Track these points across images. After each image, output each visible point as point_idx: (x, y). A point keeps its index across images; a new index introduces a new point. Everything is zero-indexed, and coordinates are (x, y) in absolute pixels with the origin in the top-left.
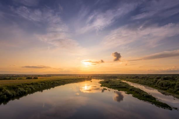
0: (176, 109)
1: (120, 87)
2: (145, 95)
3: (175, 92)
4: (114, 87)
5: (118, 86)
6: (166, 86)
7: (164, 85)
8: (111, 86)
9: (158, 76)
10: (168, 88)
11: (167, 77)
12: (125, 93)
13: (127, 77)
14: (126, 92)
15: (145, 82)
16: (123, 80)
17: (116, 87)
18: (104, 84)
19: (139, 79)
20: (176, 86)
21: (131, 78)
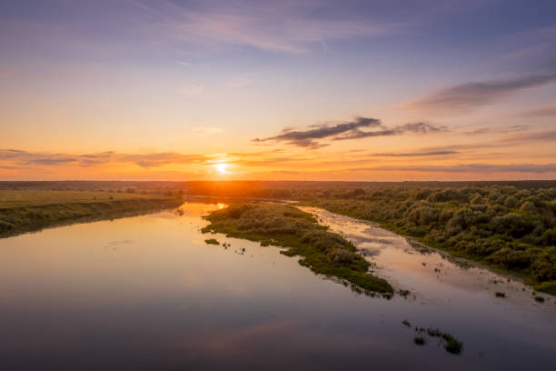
0: (405, 293)
1: (273, 234)
2: (337, 258)
3: (442, 241)
4: (249, 234)
5: (267, 228)
6: (427, 221)
7: (421, 220)
8: (242, 228)
9: (422, 190)
10: (430, 230)
11: (447, 193)
12: (281, 252)
13: (326, 195)
14: (285, 250)
15: (372, 212)
16: (304, 206)
17: (260, 233)
18: (219, 223)
19: (363, 199)
20: (450, 222)
21: (337, 197)
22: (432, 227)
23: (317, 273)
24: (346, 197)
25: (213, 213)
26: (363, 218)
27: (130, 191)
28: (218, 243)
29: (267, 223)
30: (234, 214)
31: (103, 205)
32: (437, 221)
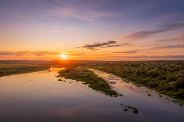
0: (121, 95)
1: (80, 77)
2: (100, 84)
3: (132, 79)
4: (72, 77)
5: (78, 75)
6: (128, 73)
7: (126, 72)
8: (70, 76)
9: (127, 63)
10: (128, 76)
11: (134, 64)
13: (97, 65)
14: (84, 82)
15: (111, 70)
16: (90, 68)
17: (76, 77)
18: (62, 74)
19: (108, 66)
20: (135, 73)
21: (100, 65)
22: (129, 75)
23: (94, 90)
24: (103, 66)
25: (60, 71)
26: (108, 72)
27: (32, 64)
28: (62, 81)
29: (78, 74)
30: (67, 71)
31: (23, 68)
32: (130, 73)
